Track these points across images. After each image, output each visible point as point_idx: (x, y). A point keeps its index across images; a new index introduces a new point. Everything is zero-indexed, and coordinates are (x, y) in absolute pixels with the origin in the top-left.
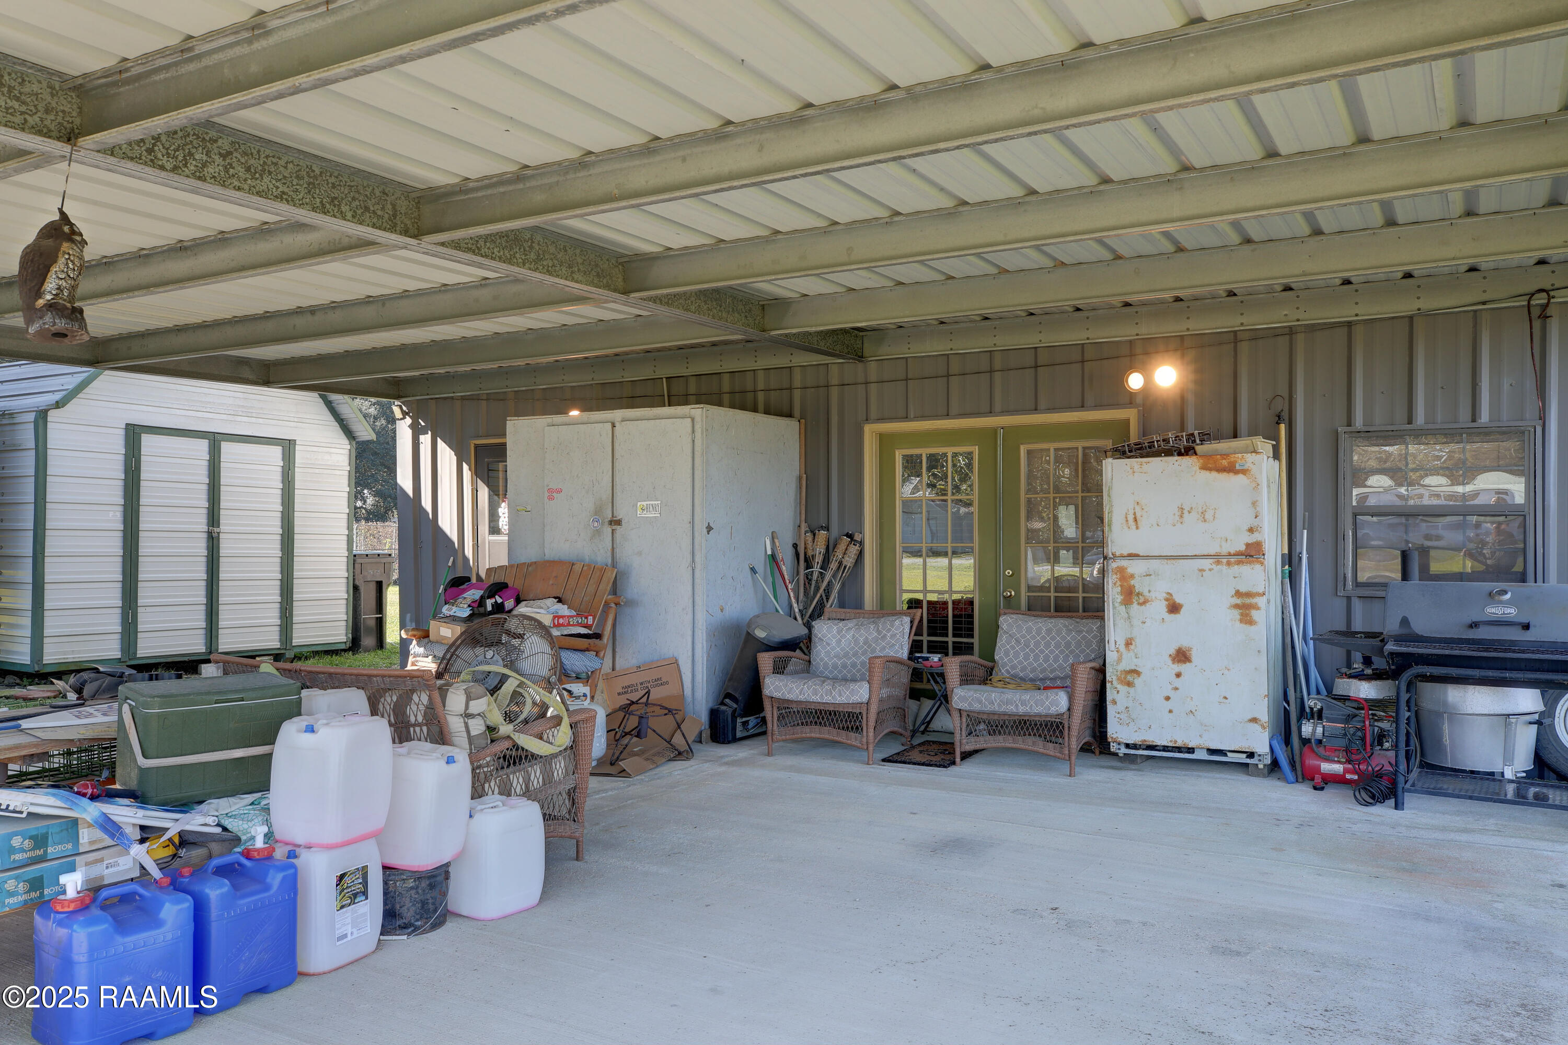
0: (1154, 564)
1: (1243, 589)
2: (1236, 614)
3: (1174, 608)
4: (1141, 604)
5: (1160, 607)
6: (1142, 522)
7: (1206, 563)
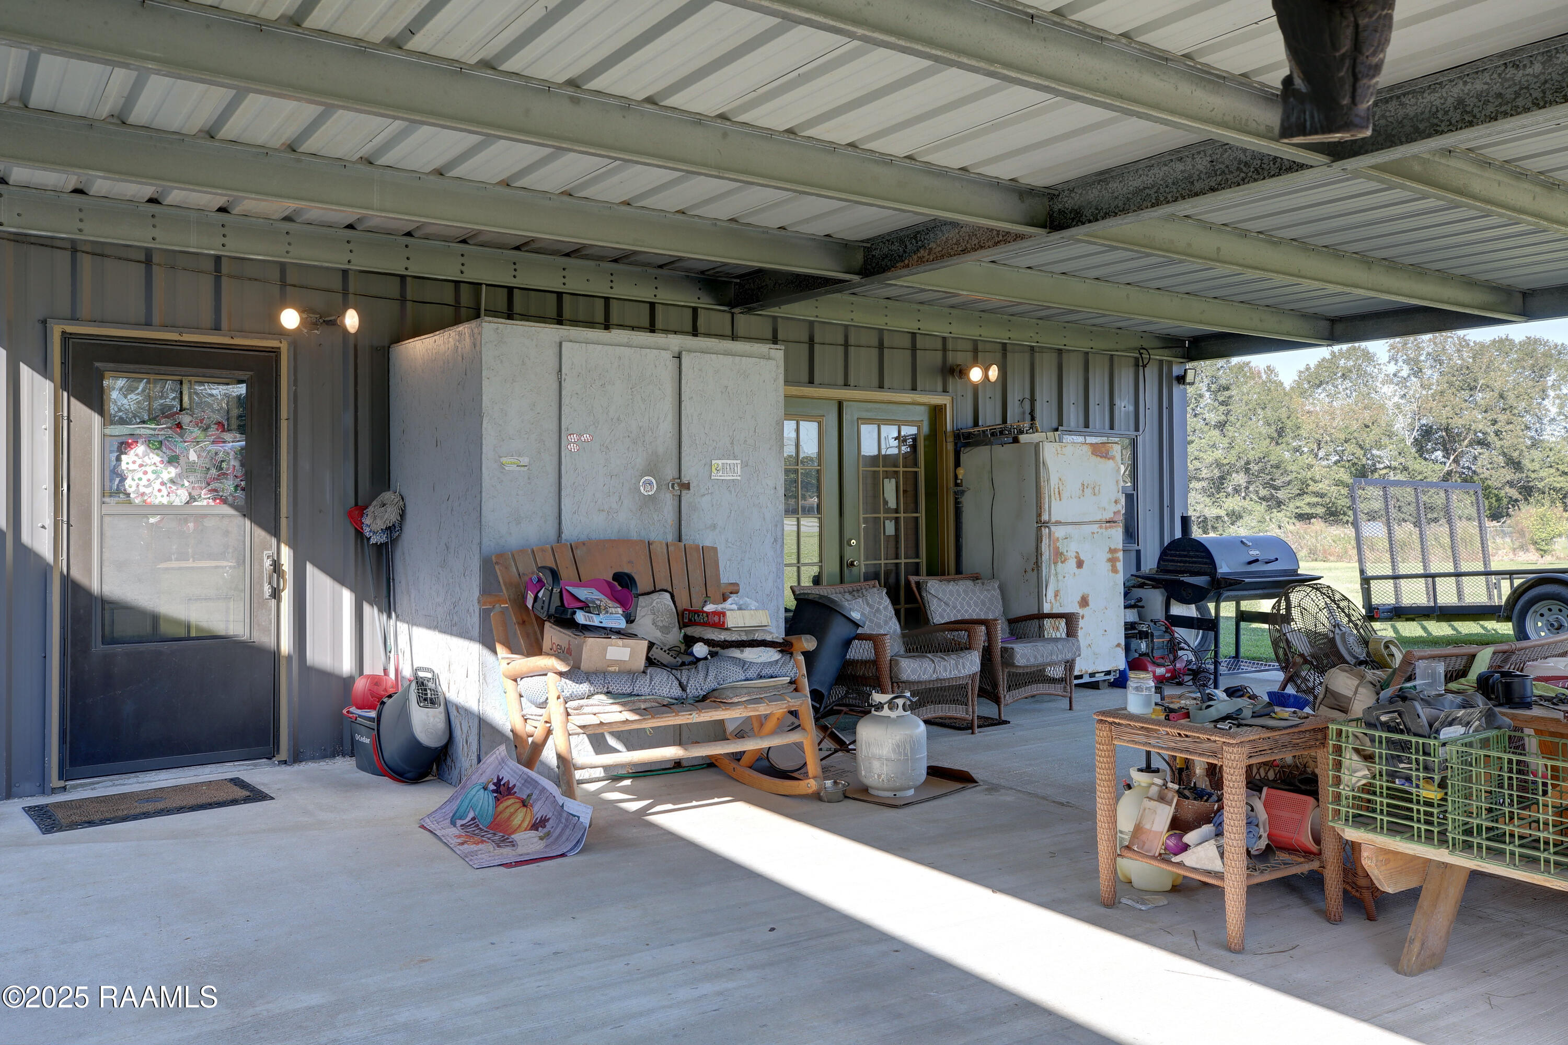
0: (1069, 528)
1: (1113, 548)
2: (1109, 564)
3: (1080, 564)
4: (1062, 562)
5: (1072, 563)
6: (1064, 495)
7: (1095, 527)
